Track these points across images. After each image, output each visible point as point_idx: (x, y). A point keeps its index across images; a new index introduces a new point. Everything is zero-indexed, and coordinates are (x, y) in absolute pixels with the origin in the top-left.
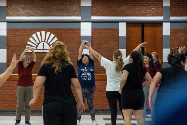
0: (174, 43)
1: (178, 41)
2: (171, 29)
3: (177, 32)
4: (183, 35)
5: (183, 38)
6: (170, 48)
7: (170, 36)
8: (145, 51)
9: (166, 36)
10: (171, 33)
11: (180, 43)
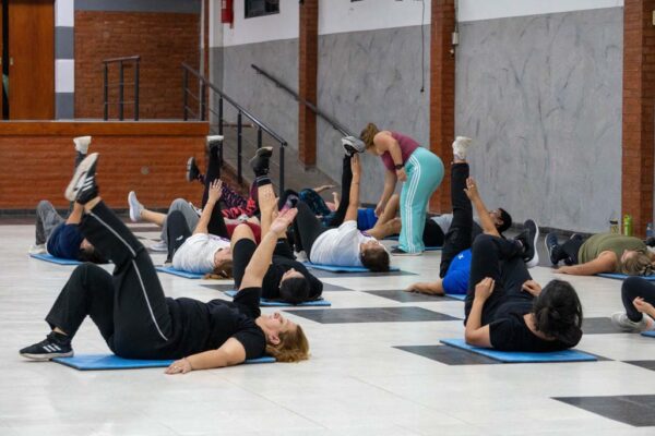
0: (84, 46)
1: (93, 41)
2: (75, 12)
3: (91, 19)
4: (105, 28)
5: (106, 35)
6: (75, 58)
7: (75, 29)
8: (11, 63)
9: (65, 29)
10: (76, 20)
11: (99, 47)
